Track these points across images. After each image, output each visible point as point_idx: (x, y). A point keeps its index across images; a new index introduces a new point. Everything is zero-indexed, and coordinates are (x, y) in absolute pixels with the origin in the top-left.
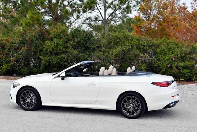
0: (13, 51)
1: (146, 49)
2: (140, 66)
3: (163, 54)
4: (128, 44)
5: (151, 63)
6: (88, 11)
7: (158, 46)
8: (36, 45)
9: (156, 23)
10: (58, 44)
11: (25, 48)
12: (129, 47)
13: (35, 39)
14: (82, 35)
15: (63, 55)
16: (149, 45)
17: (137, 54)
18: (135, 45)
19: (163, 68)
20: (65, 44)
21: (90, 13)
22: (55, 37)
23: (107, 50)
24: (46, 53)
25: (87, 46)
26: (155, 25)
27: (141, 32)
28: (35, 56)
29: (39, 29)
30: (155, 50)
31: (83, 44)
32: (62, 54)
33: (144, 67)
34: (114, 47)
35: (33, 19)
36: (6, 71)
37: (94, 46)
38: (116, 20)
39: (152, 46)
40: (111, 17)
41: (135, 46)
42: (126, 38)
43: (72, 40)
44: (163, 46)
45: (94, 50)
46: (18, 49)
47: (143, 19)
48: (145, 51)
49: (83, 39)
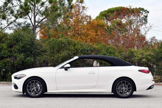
12: (74, 51)
15: (8, 59)
18: (79, 49)
31: (28, 48)
34: (58, 52)
37: (39, 51)
43: (16, 45)
45: (39, 54)
49: (28, 44)
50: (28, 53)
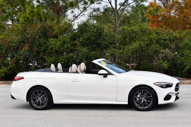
0: (11, 52)
1: (167, 44)
2: (161, 63)
3: (187, 48)
4: (146, 38)
5: (174, 59)
6: (97, 2)
7: (181, 39)
8: (39, 44)
9: (176, 10)
10: (64, 42)
11: (26, 48)
12: (148, 42)
13: (38, 37)
14: (92, 30)
16: (171, 39)
17: (157, 50)
18: (154, 39)
19: (188, 64)
20: (72, 42)
21: (99, 3)
22: (61, 34)
23: (121, 46)
24: (51, 53)
25: (99, 43)
26: (176, 12)
27: (158, 22)
28: (38, 57)
29: (41, 26)
30: (177, 44)
31: (94, 40)
32: (69, 52)
33: (165, 64)
34: (130, 43)
35: (33, 14)
36: (5, 75)
37: (107, 43)
38: (128, 10)
39: (173, 39)
40: (122, 7)
41: (154, 41)
42: (144, 32)
43: (80, 37)
44: (186, 39)
45: (107, 47)
46: (18, 49)
47: (160, 6)
48: (166, 46)
50: (94, 46)
